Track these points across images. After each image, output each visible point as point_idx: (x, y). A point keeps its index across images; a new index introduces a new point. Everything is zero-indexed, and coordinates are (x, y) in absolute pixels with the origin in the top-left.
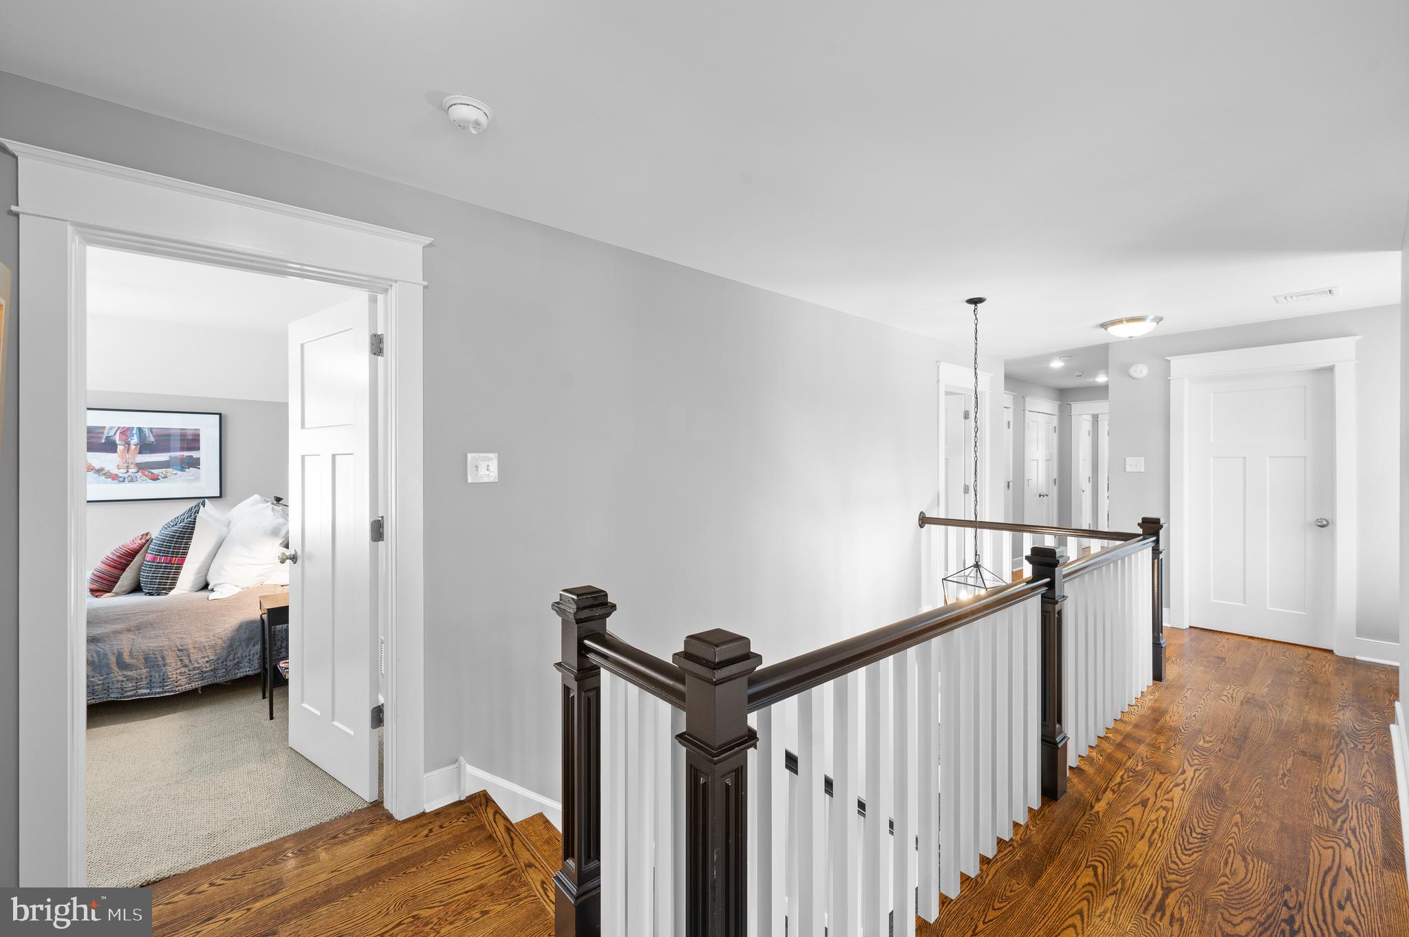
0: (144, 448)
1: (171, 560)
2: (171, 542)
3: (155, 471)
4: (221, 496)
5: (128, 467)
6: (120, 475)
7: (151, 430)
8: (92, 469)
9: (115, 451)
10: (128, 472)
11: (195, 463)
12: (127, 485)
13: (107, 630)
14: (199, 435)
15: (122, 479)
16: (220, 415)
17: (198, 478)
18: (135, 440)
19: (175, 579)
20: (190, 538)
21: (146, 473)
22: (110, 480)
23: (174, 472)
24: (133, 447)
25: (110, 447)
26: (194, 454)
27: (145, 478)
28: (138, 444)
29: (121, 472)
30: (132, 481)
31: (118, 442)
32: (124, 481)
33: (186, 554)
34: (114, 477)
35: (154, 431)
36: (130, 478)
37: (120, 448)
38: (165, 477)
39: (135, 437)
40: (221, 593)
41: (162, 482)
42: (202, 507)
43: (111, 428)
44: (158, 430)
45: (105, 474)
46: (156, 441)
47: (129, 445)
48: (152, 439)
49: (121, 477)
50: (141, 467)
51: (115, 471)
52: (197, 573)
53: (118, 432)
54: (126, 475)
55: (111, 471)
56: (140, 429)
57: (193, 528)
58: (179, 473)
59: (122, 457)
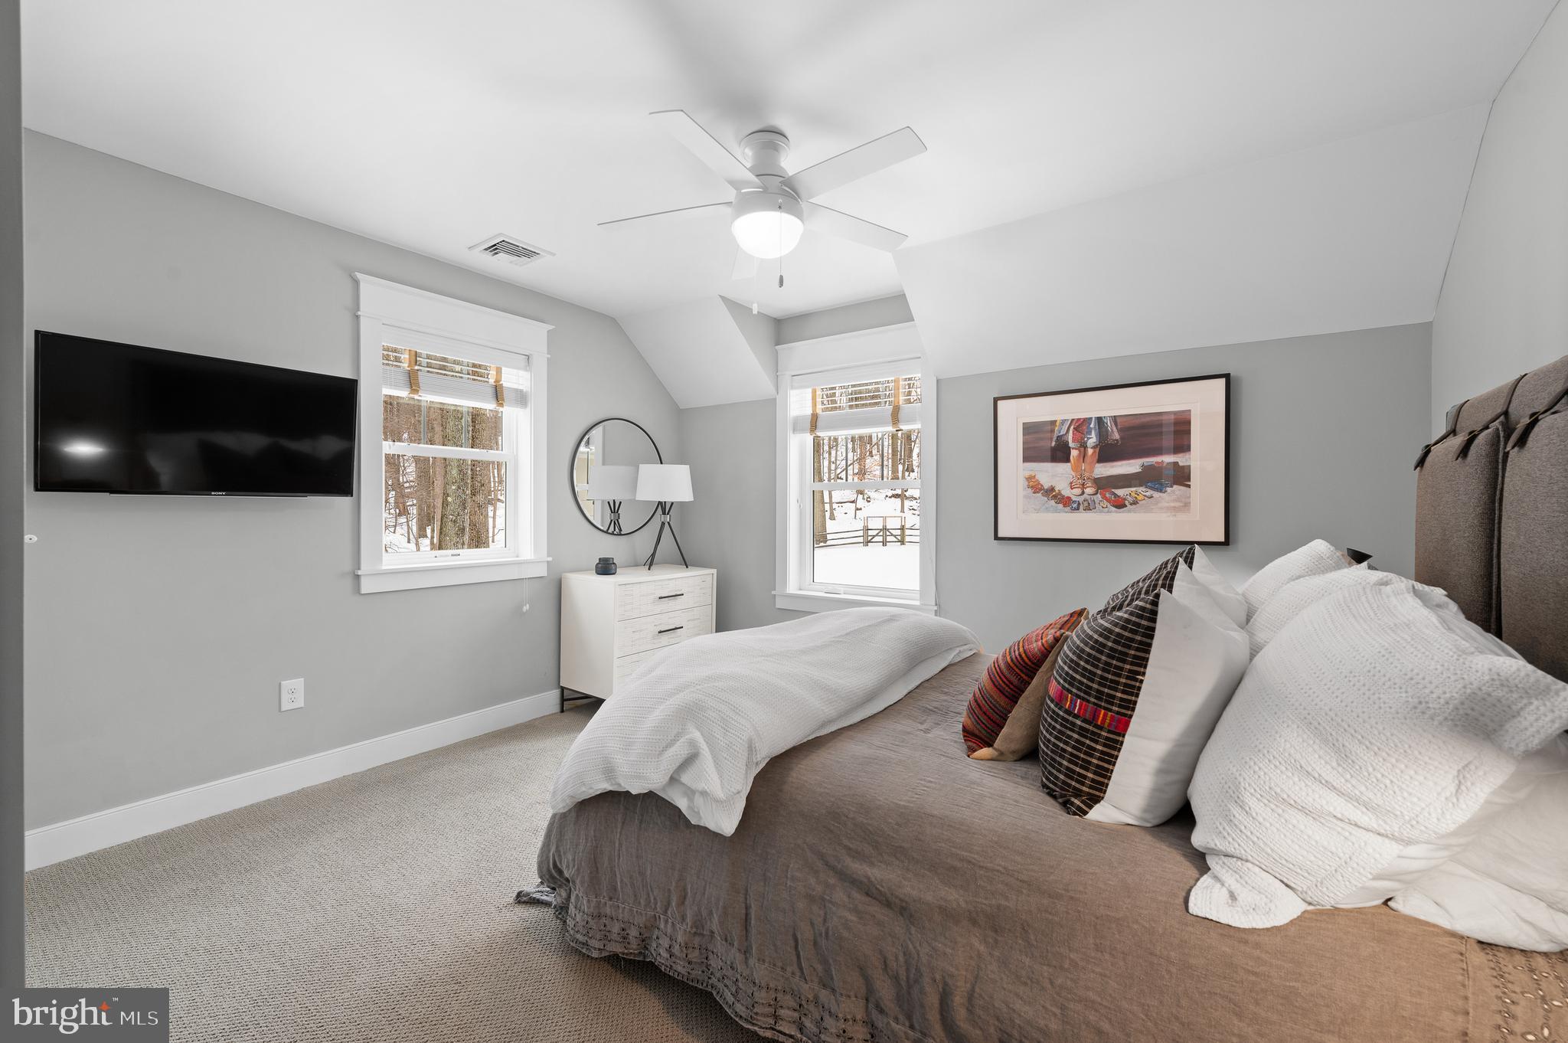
0: (1108, 452)
1: (1095, 715)
2: (1093, 661)
3: (1121, 492)
4: (1227, 542)
5: (1083, 485)
6: (1074, 498)
7: (1115, 419)
8: (1041, 490)
9: (1068, 460)
10: (1083, 493)
11: (1182, 477)
12: (1082, 516)
13: (929, 897)
14: (1188, 423)
15: (1075, 505)
16: (1227, 377)
17: (1186, 506)
18: (1092, 440)
19: (1105, 774)
20: (1143, 662)
21: (1107, 495)
22: (1061, 506)
23: (1147, 494)
24: (1090, 451)
25: (1060, 453)
26: (1181, 459)
27: (1106, 503)
28: (1097, 445)
29: (1073, 494)
30: (1088, 509)
31: (1071, 444)
32: (1078, 509)
33: (1131, 706)
34: (1066, 502)
35: (1118, 420)
36: (1086, 504)
37: (1074, 453)
38: (1135, 503)
39: (1093, 434)
40: (1233, 896)
41: (1129, 511)
42: (1182, 566)
43: (1063, 422)
44: (1125, 419)
45: (1055, 497)
46: (1121, 438)
47: (1085, 447)
48: (1116, 436)
49: (1074, 502)
50: (1104, 485)
51: (1067, 492)
52: (1161, 772)
53: (1072, 427)
54: (1081, 499)
55: (1063, 493)
56: (1100, 420)
57: (1150, 632)
58: (1156, 494)
59: (1075, 469)
